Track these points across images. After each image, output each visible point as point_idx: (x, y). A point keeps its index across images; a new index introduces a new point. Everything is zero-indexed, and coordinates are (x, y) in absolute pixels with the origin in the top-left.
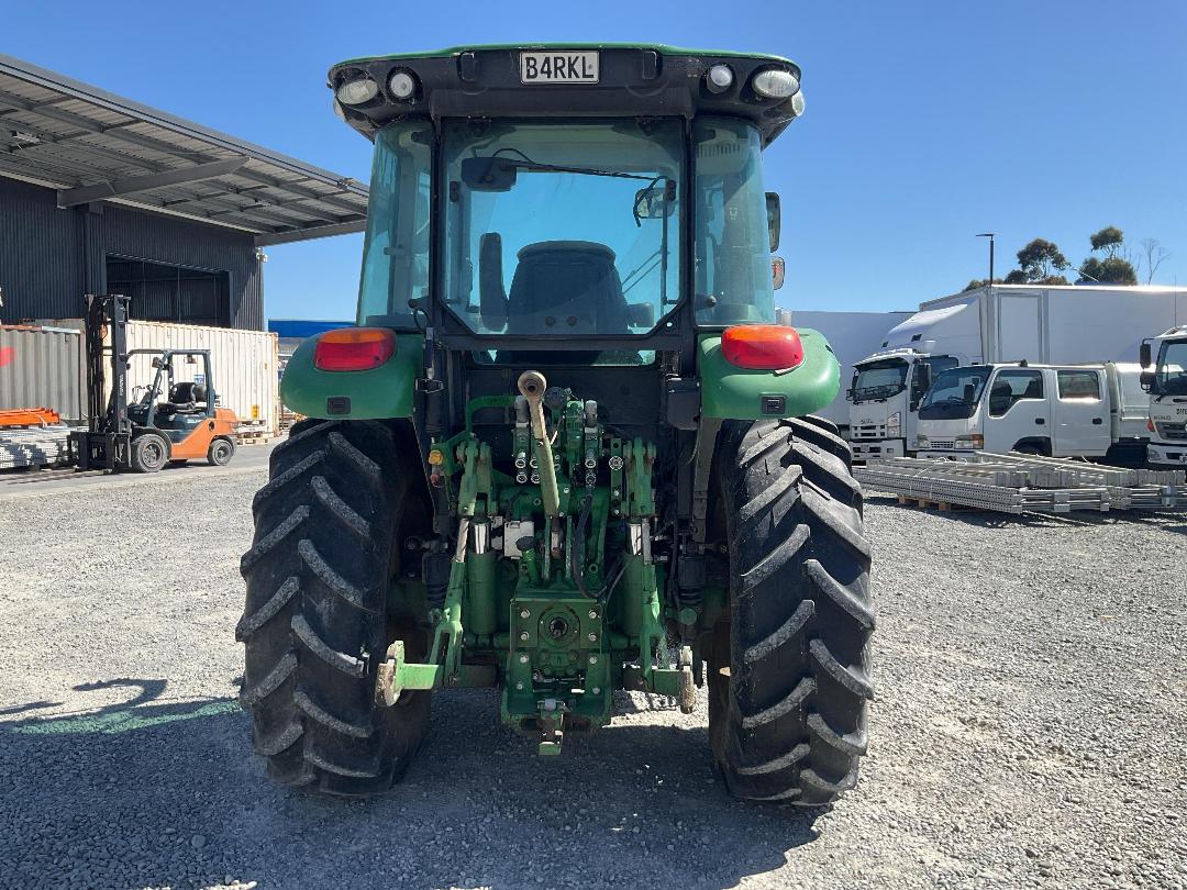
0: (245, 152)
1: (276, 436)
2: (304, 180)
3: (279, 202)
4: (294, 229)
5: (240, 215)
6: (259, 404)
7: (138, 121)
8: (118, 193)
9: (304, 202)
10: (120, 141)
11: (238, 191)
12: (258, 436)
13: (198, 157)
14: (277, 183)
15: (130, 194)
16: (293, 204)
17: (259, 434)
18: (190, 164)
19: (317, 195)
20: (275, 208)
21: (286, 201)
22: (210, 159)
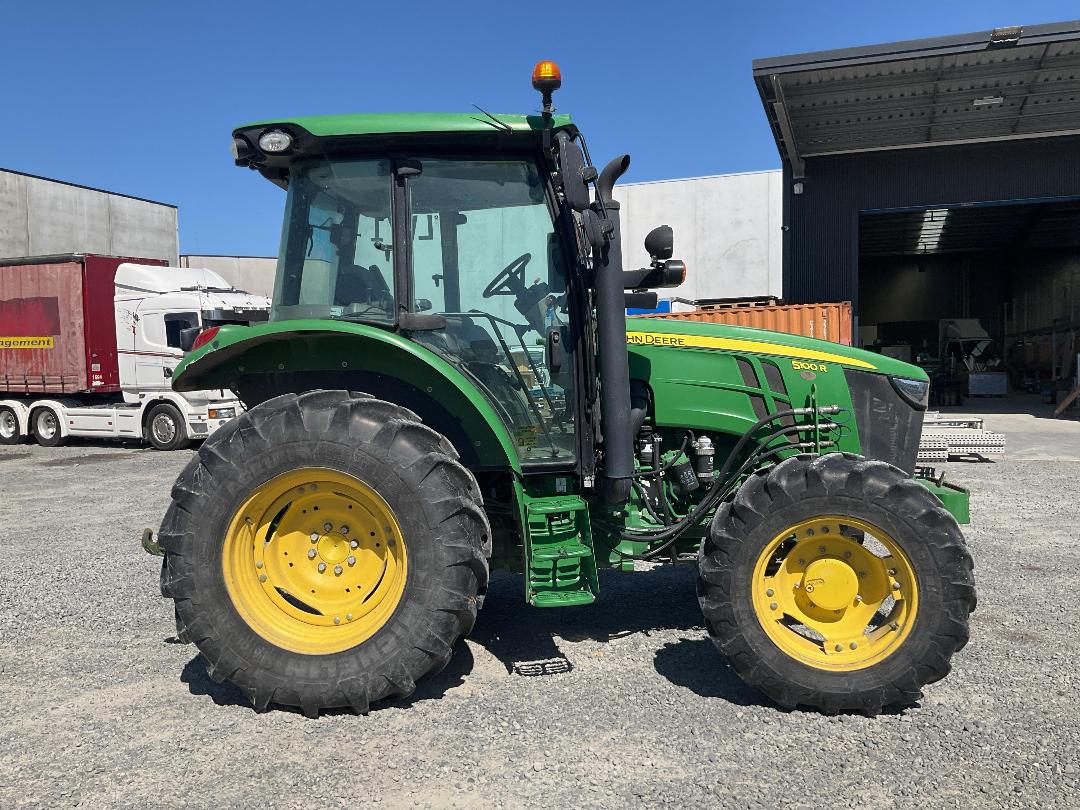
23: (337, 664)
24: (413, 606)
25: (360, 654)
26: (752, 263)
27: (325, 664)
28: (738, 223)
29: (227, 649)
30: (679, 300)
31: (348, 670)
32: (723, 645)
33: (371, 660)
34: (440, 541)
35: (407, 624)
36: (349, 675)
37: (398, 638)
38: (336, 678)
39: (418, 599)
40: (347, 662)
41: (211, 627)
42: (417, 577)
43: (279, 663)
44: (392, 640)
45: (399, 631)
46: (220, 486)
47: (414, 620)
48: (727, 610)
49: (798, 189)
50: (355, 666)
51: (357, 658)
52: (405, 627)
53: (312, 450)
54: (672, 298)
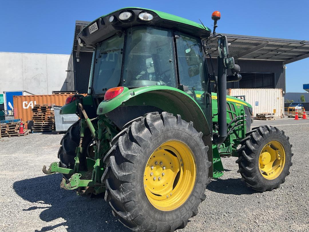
0: (267, 40)
1: (281, 118)
2: (289, 44)
3: (285, 51)
4: (294, 58)
5: (275, 57)
6: (276, 109)
7: (236, 39)
8: (239, 57)
9: (292, 50)
10: (235, 45)
11: (272, 51)
12: (272, 118)
13: (256, 44)
14: (282, 46)
15: (243, 57)
16: (289, 51)
17: (272, 117)
18: (255, 47)
19: (296, 48)
20: (285, 53)
21: (288, 51)
22: (259, 44)
23: (180, 211)
24: (198, 184)
25: (185, 206)
26: (42, 81)
27: (176, 213)
28: (37, 69)
29: (147, 217)
30: (25, 91)
31: (184, 212)
32: (253, 179)
33: (189, 207)
34: (205, 161)
35: (198, 191)
36: (184, 214)
37: (195, 197)
38: (181, 217)
39: (200, 182)
40: (183, 210)
41: (142, 210)
42: (199, 174)
43: (163, 217)
44: (194, 198)
45: (195, 194)
46: (144, 151)
47: (199, 189)
48: (254, 169)
49: (78, 60)
50: (185, 210)
51: (185, 207)
52: (197, 192)
53: (172, 134)
54: (23, 91)
